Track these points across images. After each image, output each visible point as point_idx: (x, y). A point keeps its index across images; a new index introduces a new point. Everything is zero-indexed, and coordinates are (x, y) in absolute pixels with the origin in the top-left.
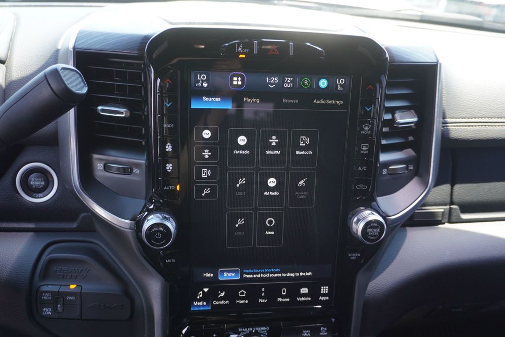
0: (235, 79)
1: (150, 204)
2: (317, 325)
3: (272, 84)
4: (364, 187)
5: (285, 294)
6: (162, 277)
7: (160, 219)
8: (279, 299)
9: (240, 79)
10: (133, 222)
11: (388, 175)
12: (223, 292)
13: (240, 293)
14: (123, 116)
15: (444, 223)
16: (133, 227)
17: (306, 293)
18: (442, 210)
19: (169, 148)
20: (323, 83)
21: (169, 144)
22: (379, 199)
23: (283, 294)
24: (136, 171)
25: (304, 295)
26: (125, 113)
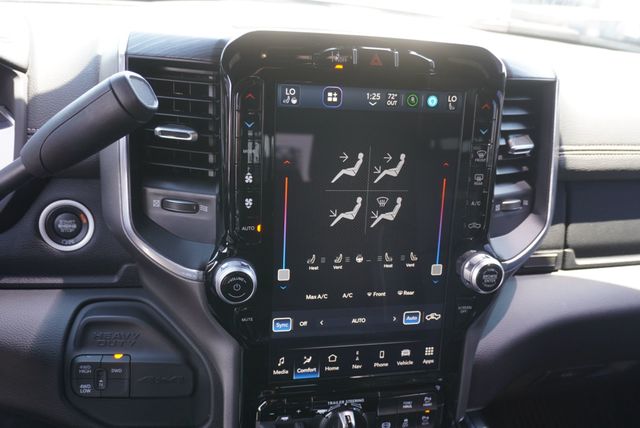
0: (330, 94)
1: (223, 248)
2: (421, 394)
3: (373, 101)
4: (478, 226)
5: (383, 357)
6: (235, 341)
7: (238, 266)
8: (376, 365)
9: (335, 94)
10: (202, 272)
11: (502, 212)
12: (309, 358)
13: (329, 358)
14: (189, 139)
15: (556, 271)
16: (201, 278)
17: (408, 356)
18: (556, 255)
19: (249, 179)
20: (433, 101)
21: (249, 174)
24: (204, 208)
25: (406, 358)
26: (191, 136)
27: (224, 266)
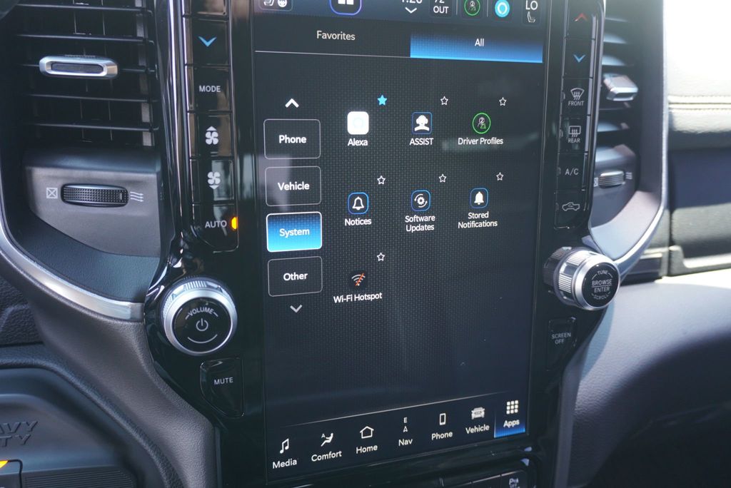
1: (175, 260)
2: (503, 475)
3: (411, 6)
4: (576, 207)
5: (444, 423)
6: (204, 418)
7: (202, 289)
8: (435, 436)
10: (138, 305)
11: (600, 189)
12: (329, 436)
13: (362, 432)
14: (103, 74)
15: (660, 278)
16: (138, 315)
17: (481, 418)
18: (659, 255)
19: (212, 137)
20: (502, 8)
21: (211, 129)
22: (594, 230)
23: (441, 424)
24: (135, 196)
25: (479, 422)
26: (108, 68)
27: (176, 291)
